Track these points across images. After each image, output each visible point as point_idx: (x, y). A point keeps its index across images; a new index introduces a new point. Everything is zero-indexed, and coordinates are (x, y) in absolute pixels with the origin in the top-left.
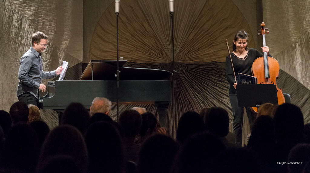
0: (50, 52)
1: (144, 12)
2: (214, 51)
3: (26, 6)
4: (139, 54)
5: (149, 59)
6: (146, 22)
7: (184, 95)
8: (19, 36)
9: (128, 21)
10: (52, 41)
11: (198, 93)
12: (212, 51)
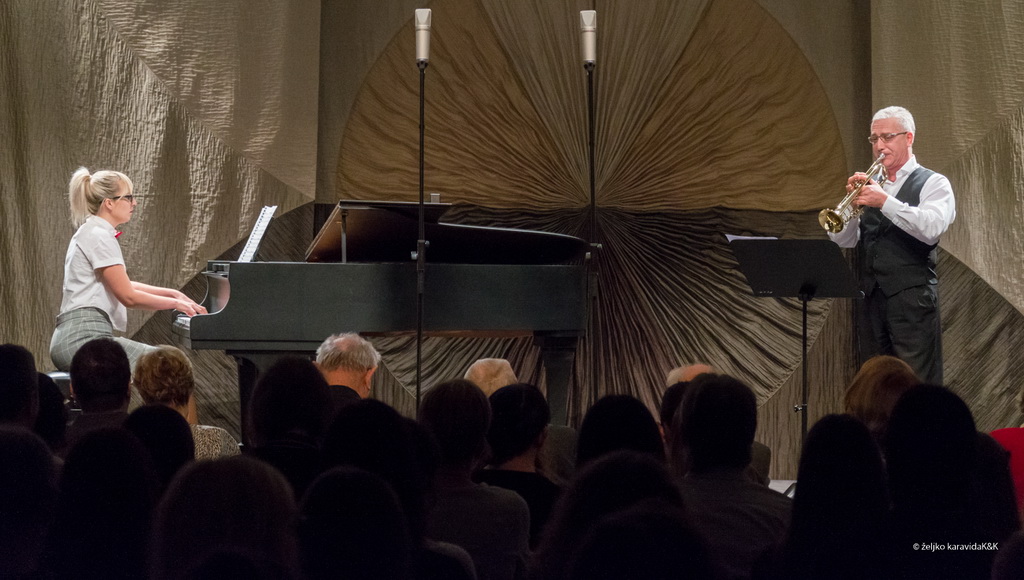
0: (217, 168)
1: (508, 50)
2: (720, 177)
3: (146, 27)
4: (488, 178)
5: (522, 195)
6: (513, 81)
7: (626, 307)
8: (121, 119)
9: (456, 78)
10: (222, 134)
11: (669, 303)
12: (713, 176)
